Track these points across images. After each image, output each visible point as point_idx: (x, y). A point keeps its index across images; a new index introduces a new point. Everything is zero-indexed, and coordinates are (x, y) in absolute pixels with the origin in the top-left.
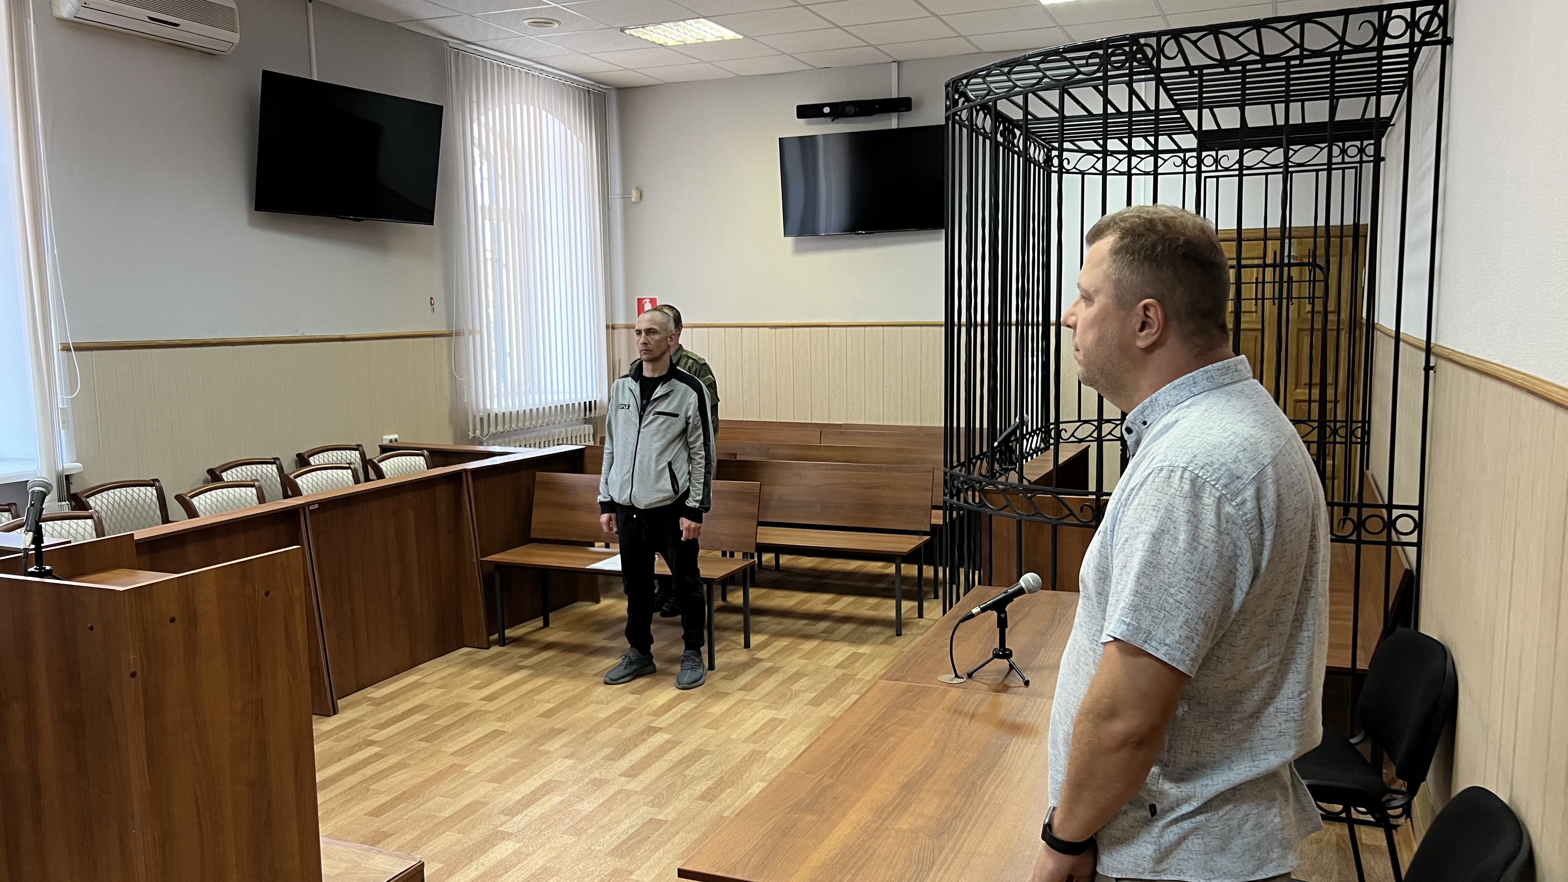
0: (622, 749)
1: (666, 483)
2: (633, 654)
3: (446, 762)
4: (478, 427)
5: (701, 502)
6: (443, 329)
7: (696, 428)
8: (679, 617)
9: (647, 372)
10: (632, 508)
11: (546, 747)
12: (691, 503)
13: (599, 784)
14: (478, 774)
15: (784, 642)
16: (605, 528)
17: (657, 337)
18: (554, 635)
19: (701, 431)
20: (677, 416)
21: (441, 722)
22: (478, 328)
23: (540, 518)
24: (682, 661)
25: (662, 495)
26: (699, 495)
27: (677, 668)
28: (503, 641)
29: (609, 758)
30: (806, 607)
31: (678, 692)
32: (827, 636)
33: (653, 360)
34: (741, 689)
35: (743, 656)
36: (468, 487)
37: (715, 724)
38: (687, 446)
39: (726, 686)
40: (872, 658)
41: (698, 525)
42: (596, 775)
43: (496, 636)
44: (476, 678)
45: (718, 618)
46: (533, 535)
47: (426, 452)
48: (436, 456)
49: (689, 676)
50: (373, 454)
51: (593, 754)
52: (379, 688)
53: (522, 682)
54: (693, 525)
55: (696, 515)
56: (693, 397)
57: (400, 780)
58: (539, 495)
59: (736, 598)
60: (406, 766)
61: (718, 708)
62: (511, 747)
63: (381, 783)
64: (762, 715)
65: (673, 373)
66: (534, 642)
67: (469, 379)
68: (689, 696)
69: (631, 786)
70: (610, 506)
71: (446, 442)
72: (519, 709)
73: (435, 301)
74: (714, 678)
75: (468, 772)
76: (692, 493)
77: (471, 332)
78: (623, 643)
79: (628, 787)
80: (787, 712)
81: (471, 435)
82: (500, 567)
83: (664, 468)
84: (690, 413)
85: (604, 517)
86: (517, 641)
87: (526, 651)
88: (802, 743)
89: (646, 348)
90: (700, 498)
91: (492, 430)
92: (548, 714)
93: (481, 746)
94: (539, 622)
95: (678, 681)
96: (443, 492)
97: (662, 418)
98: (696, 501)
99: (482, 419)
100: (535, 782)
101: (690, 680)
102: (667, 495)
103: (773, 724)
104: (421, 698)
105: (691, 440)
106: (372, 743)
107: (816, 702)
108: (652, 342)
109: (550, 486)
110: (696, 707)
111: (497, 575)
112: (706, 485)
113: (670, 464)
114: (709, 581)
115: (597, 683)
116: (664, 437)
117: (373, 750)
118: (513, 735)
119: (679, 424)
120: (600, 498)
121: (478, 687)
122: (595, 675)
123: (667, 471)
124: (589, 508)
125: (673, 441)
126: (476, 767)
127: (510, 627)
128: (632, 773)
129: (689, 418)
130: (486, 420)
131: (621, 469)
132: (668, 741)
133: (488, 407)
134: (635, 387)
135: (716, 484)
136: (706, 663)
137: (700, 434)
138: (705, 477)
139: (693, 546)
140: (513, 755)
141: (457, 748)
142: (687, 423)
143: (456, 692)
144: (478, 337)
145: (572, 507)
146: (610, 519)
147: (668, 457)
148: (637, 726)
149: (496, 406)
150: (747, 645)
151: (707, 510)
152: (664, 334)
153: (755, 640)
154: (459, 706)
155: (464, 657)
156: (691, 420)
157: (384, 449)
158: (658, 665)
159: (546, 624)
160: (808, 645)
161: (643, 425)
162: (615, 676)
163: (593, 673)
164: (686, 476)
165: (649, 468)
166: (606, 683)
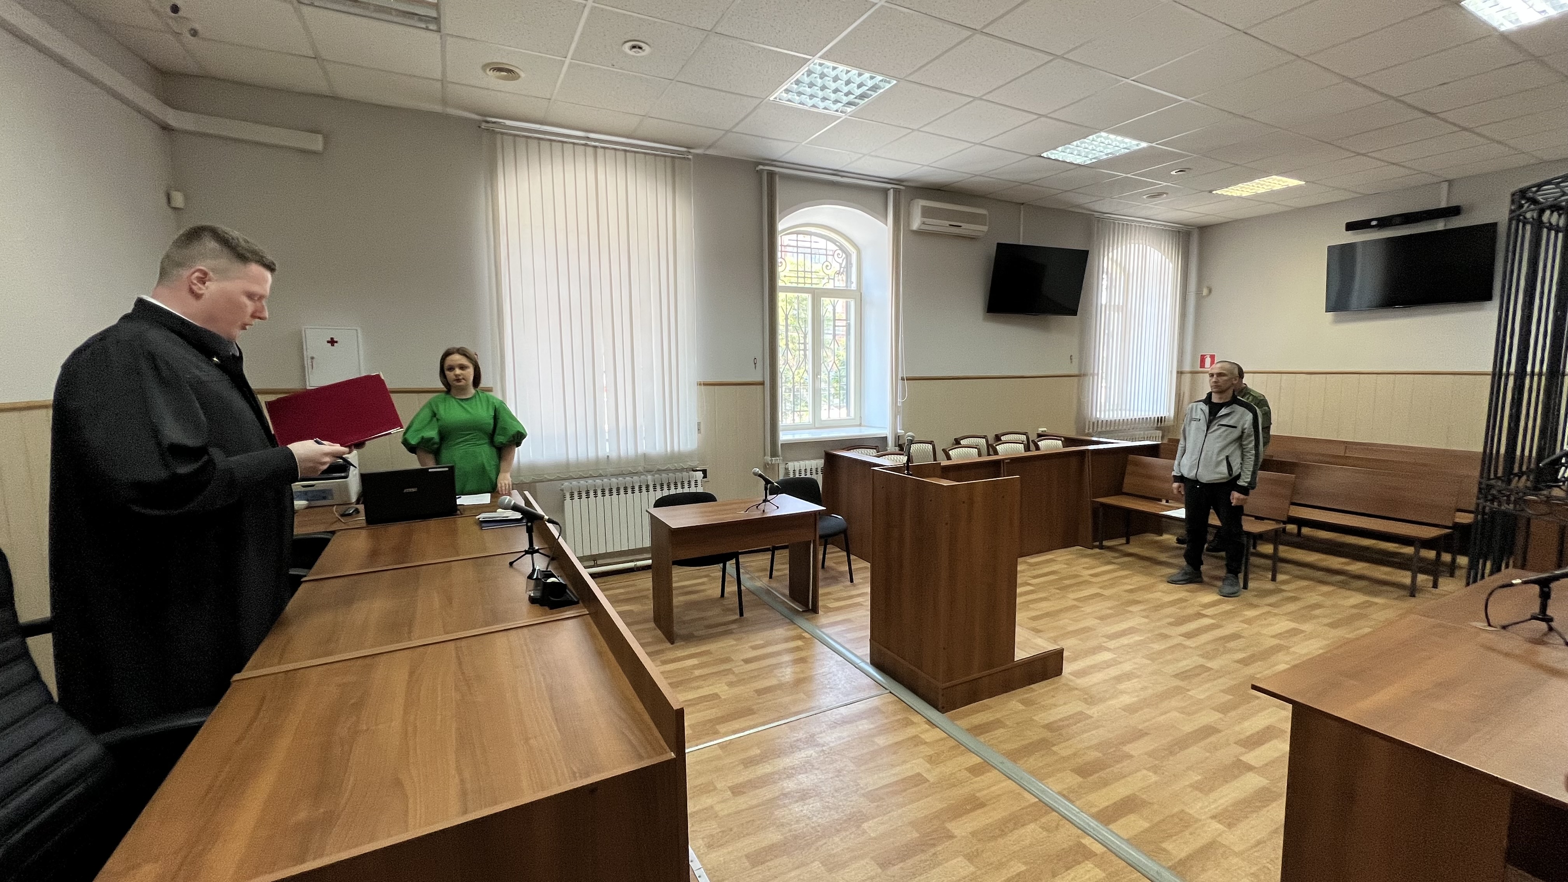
0: (1181, 621)
1: (1224, 469)
2: (1189, 569)
3: (1071, 603)
4: (1091, 428)
5: (1249, 483)
6: (1076, 372)
7: (1249, 436)
8: (1223, 554)
9: (1215, 399)
10: (1196, 481)
11: (1130, 609)
12: (1241, 483)
13: (1165, 637)
14: (1088, 614)
15: (1305, 583)
16: (1175, 491)
17: (1225, 378)
18: (1131, 549)
19: (1253, 438)
20: (1235, 427)
21: (1067, 582)
22: (1096, 372)
23: (1129, 482)
24: (1223, 580)
25: (1217, 476)
26: (1248, 478)
27: (1220, 584)
28: (1101, 547)
29: (1170, 624)
30: (1324, 564)
31: (1219, 597)
32: (1343, 585)
33: (1221, 392)
34: (1270, 605)
35: (1270, 586)
36: (1088, 459)
37: (1249, 621)
38: (1241, 446)
39: (1255, 601)
40: (1385, 607)
41: (1245, 497)
42: (1163, 631)
43: (1097, 543)
44: (1086, 563)
45: (1253, 560)
46: (1124, 490)
47: (1063, 439)
48: (1068, 442)
49: (1228, 589)
50: (1033, 437)
51: (1159, 620)
52: (1032, 558)
53: (1114, 571)
54: (1242, 496)
55: (1244, 491)
56: (1249, 416)
57: (1046, 606)
58: (1130, 468)
59: (1268, 549)
60: (1049, 600)
61: (1250, 613)
62: (1108, 604)
63: (1036, 605)
64: (1284, 625)
65: (1234, 401)
66: (1121, 551)
67: (1088, 401)
68: (1228, 601)
69: (1188, 643)
70: (1181, 479)
71: (1072, 434)
72: (1112, 586)
73: (1073, 358)
74: (1246, 594)
75: (1083, 611)
76: (1242, 477)
77: (1093, 375)
78: (1183, 562)
79: (1184, 643)
80: (1307, 627)
81: (1087, 431)
82: (1103, 505)
83: (1222, 460)
84: (1246, 426)
85: (1176, 485)
86: (1109, 548)
87: (1116, 555)
88: (1320, 648)
89: (1216, 385)
90: (1249, 480)
91: (1099, 430)
92: (1131, 591)
93: (1089, 599)
94: (1123, 541)
95: (1220, 591)
96: (1074, 461)
97: (1224, 428)
98: (1246, 482)
99: (1093, 423)
100: (1124, 626)
101: (1230, 592)
102: (1223, 476)
103: (1294, 632)
104: (1055, 567)
105: (1244, 443)
106: (1029, 584)
107: (1333, 625)
108: (1220, 381)
109: (1137, 464)
110: (1234, 609)
111: (1101, 510)
112: (1254, 474)
113: (1227, 457)
114: (1249, 534)
115: (1162, 581)
116: (1225, 439)
117: (1031, 588)
118: (1109, 598)
119: (1236, 433)
120: (1174, 473)
121: (1087, 568)
122: (1161, 576)
123: (1225, 462)
124: (1164, 480)
125: (1231, 443)
126: (1088, 609)
127: (1106, 540)
128: (1188, 635)
129: (1245, 429)
130: (1096, 423)
131: (1191, 457)
132: (1213, 624)
133: (1098, 416)
134: (1206, 408)
135: (1260, 473)
136: (1242, 585)
137: (1252, 441)
138: (1254, 468)
139: (1239, 511)
140: (1110, 608)
141: (1076, 597)
142: (1243, 432)
143: (1074, 568)
144: (1096, 377)
145: (1150, 477)
146: (1180, 487)
147: (1226, 452)
148: (1190, 611)
149: (1102, 416)
150: (1274, 579)
151: (1253, 488)
152: (1230, 376)
153: (1280, 577)
154: (1076, 576)
155: (1078, 552)
156: (1246, 431)
157: (1039, 436)
158: (1205, 579)
159: (1128, 542)
160: (1326, 589)
161: (1210, 431)
162: (1175, 579)
163: (1159, 574)
164: (1239, 465)
165: (1211, 458)
166: (1168, 582)
